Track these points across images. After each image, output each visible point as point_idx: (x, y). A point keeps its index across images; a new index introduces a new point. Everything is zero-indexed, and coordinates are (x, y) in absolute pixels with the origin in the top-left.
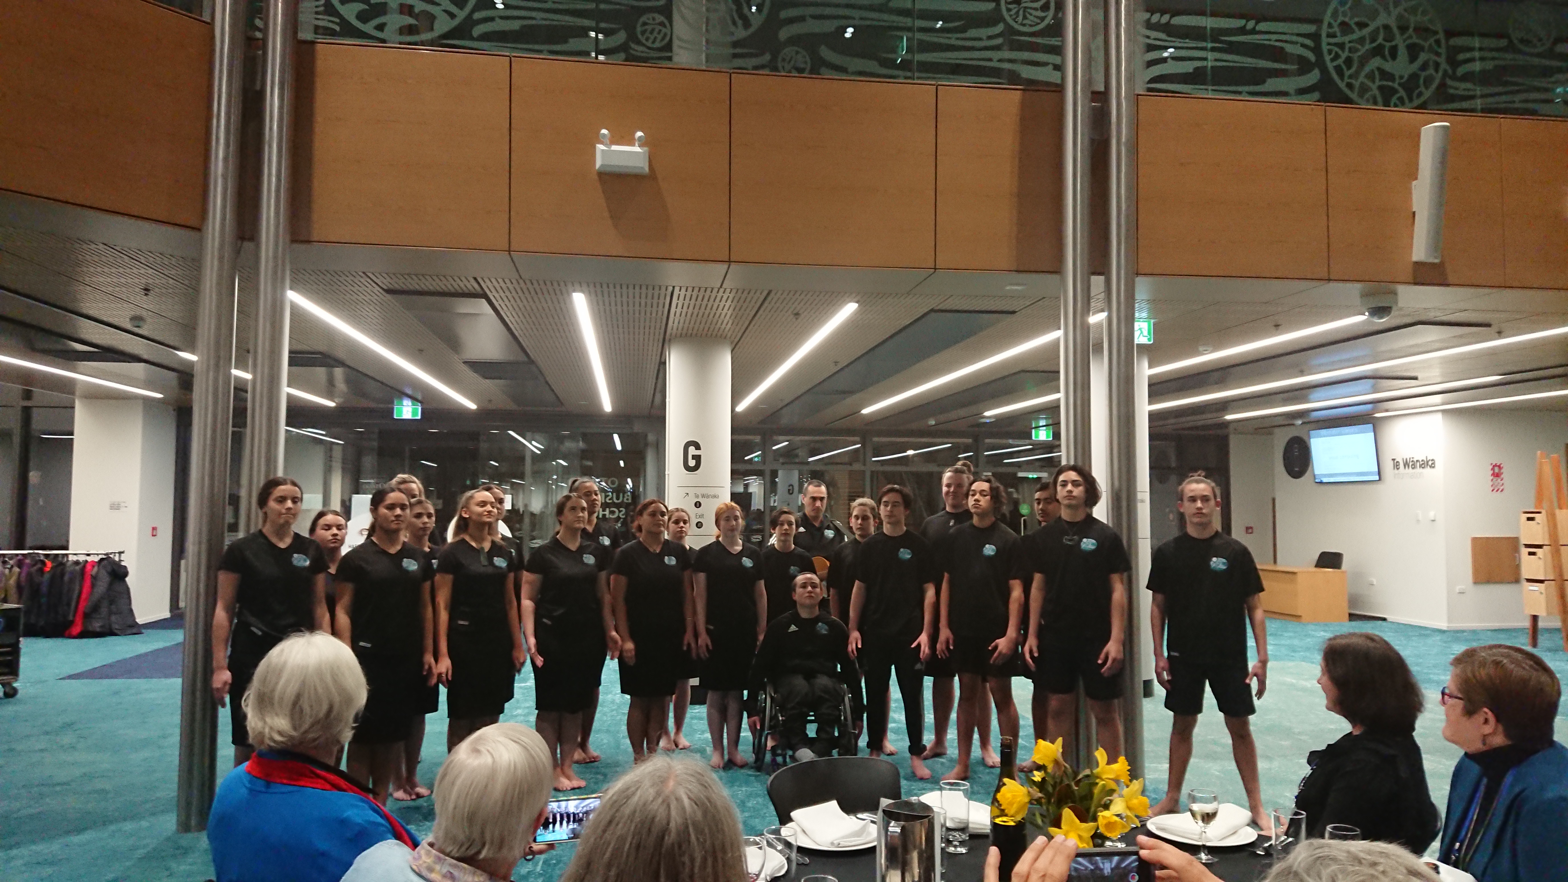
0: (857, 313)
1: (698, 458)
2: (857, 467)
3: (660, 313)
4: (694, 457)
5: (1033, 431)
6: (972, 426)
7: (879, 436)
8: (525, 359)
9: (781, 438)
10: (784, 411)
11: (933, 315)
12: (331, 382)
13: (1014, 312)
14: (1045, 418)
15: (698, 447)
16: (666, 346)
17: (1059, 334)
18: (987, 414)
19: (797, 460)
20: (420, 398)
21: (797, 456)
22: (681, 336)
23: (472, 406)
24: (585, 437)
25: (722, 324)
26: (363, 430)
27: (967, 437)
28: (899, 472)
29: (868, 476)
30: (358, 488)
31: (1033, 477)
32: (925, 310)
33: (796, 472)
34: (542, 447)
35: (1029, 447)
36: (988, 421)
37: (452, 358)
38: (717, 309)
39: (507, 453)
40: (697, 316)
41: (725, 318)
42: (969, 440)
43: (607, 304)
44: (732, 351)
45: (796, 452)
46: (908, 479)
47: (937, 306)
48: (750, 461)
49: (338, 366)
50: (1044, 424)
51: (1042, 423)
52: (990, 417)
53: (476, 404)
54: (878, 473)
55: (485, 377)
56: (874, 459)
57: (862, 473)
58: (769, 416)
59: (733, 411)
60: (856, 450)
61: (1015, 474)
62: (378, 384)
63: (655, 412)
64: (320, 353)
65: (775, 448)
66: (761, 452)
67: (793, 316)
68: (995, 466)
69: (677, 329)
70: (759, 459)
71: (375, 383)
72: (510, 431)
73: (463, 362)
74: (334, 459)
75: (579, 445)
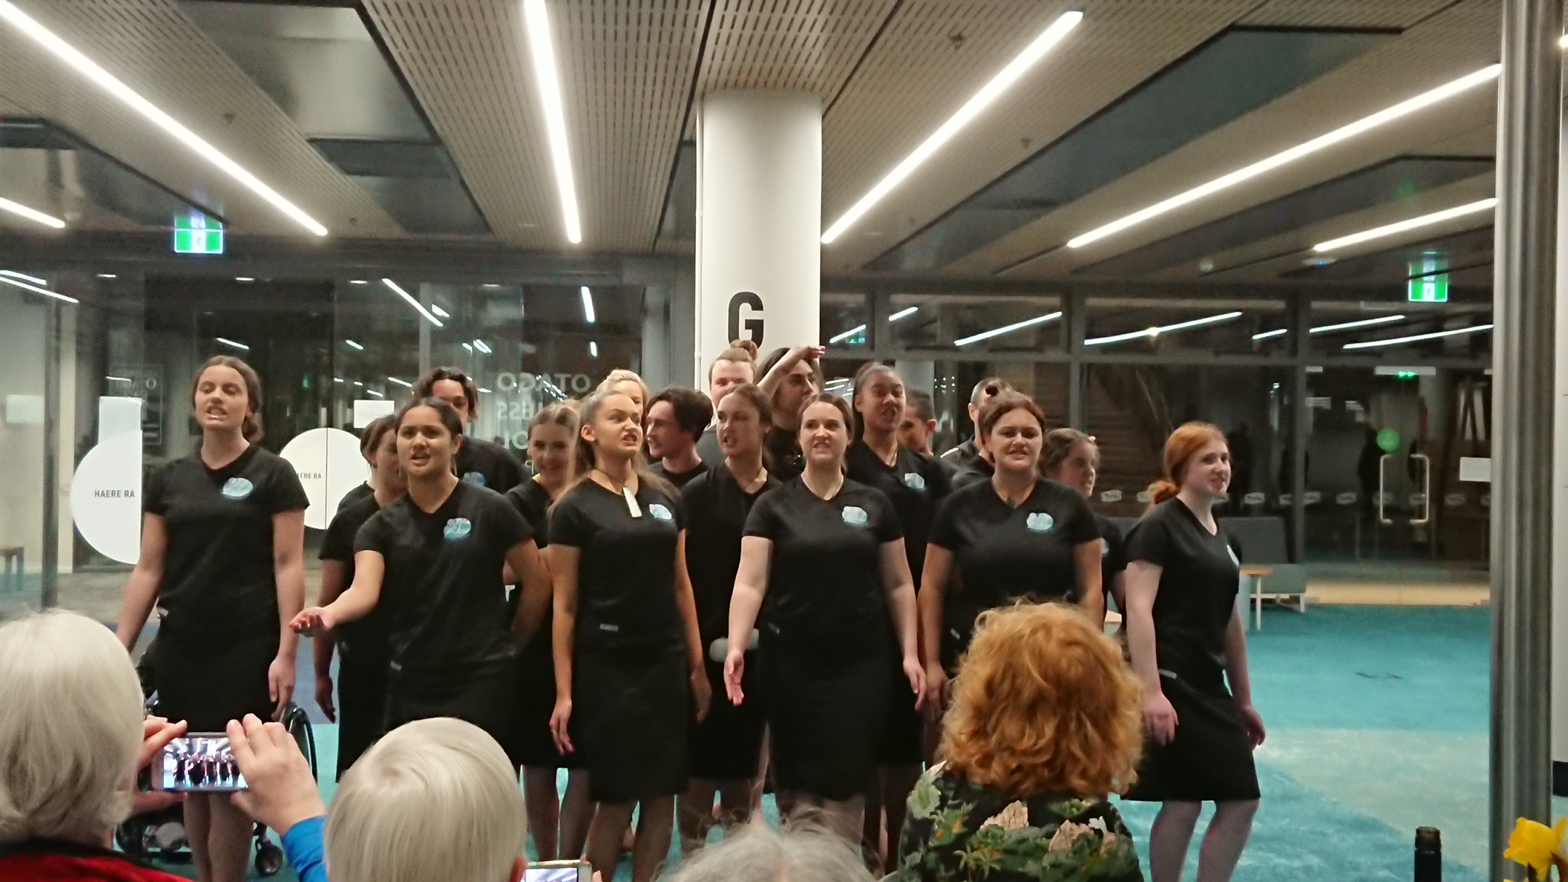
0: (1083, 31)
1: (756, 327)
2: (1053, 355)
4: (750, 324)
5: (1410, 283)
6: (1286, 275)
7: (1097, 294)
8: (425, 134)
9: (898, 298)
10: (906, 247)
11: (1232, 37)
12: (55, 178)
13: (1398, 31)
14: (1436, 258)
15: (757, 304)
16: (696, 107)
17: (1495, 71)
18: (1321, 247)
19: (932, 344)
20: (221, 213)
21: (933, 336)
22: (725, 86)
23: (318, 229)
24: (530, 294)
25: (806, 62)
26: (114, 276)
27: (1278, 297)
28: (1132, 368)
29: (1075, 373)
30: (104, 389)
31: (1406, 376)
32: (1218, 27)
33: (930, 367)
34: (447, 315)
35: (1401, 317)
36: (1321, 262)
37: (286, 132)
38: (800, 30)
39: (380, 325)
40: (760, 44)
41: (814, 46)
42: (1279, 305)
43: (587, 18)
44: (823, 117)
45: (932, 328)
46: (1148, 383)
47: (1244, 16)
48: (842, 345)
49: (66, 147)
50: (1433, 269)
51: (1429, 267)
52: (1323, 255)
53: (326, 225)
54: (1088, 369)
55: (348, 171)
56: (1088, 342)
57: (1063, 369)
58: (882, 255)
59: (824, 236)
60: (1054, 324)
61: (1371, 370)
62: (145, 184)
63: (664, 245)
64: (41, 120)
65: (893, 318)
66: (864, 327)
67: (951, 42)
68: (1330, 355)
69: (719, 73)
70: (862, 340)
71: (139, 181)
72: (387, 282)
73: (307, 140)
74: (64, 335)
75: (516, 312)
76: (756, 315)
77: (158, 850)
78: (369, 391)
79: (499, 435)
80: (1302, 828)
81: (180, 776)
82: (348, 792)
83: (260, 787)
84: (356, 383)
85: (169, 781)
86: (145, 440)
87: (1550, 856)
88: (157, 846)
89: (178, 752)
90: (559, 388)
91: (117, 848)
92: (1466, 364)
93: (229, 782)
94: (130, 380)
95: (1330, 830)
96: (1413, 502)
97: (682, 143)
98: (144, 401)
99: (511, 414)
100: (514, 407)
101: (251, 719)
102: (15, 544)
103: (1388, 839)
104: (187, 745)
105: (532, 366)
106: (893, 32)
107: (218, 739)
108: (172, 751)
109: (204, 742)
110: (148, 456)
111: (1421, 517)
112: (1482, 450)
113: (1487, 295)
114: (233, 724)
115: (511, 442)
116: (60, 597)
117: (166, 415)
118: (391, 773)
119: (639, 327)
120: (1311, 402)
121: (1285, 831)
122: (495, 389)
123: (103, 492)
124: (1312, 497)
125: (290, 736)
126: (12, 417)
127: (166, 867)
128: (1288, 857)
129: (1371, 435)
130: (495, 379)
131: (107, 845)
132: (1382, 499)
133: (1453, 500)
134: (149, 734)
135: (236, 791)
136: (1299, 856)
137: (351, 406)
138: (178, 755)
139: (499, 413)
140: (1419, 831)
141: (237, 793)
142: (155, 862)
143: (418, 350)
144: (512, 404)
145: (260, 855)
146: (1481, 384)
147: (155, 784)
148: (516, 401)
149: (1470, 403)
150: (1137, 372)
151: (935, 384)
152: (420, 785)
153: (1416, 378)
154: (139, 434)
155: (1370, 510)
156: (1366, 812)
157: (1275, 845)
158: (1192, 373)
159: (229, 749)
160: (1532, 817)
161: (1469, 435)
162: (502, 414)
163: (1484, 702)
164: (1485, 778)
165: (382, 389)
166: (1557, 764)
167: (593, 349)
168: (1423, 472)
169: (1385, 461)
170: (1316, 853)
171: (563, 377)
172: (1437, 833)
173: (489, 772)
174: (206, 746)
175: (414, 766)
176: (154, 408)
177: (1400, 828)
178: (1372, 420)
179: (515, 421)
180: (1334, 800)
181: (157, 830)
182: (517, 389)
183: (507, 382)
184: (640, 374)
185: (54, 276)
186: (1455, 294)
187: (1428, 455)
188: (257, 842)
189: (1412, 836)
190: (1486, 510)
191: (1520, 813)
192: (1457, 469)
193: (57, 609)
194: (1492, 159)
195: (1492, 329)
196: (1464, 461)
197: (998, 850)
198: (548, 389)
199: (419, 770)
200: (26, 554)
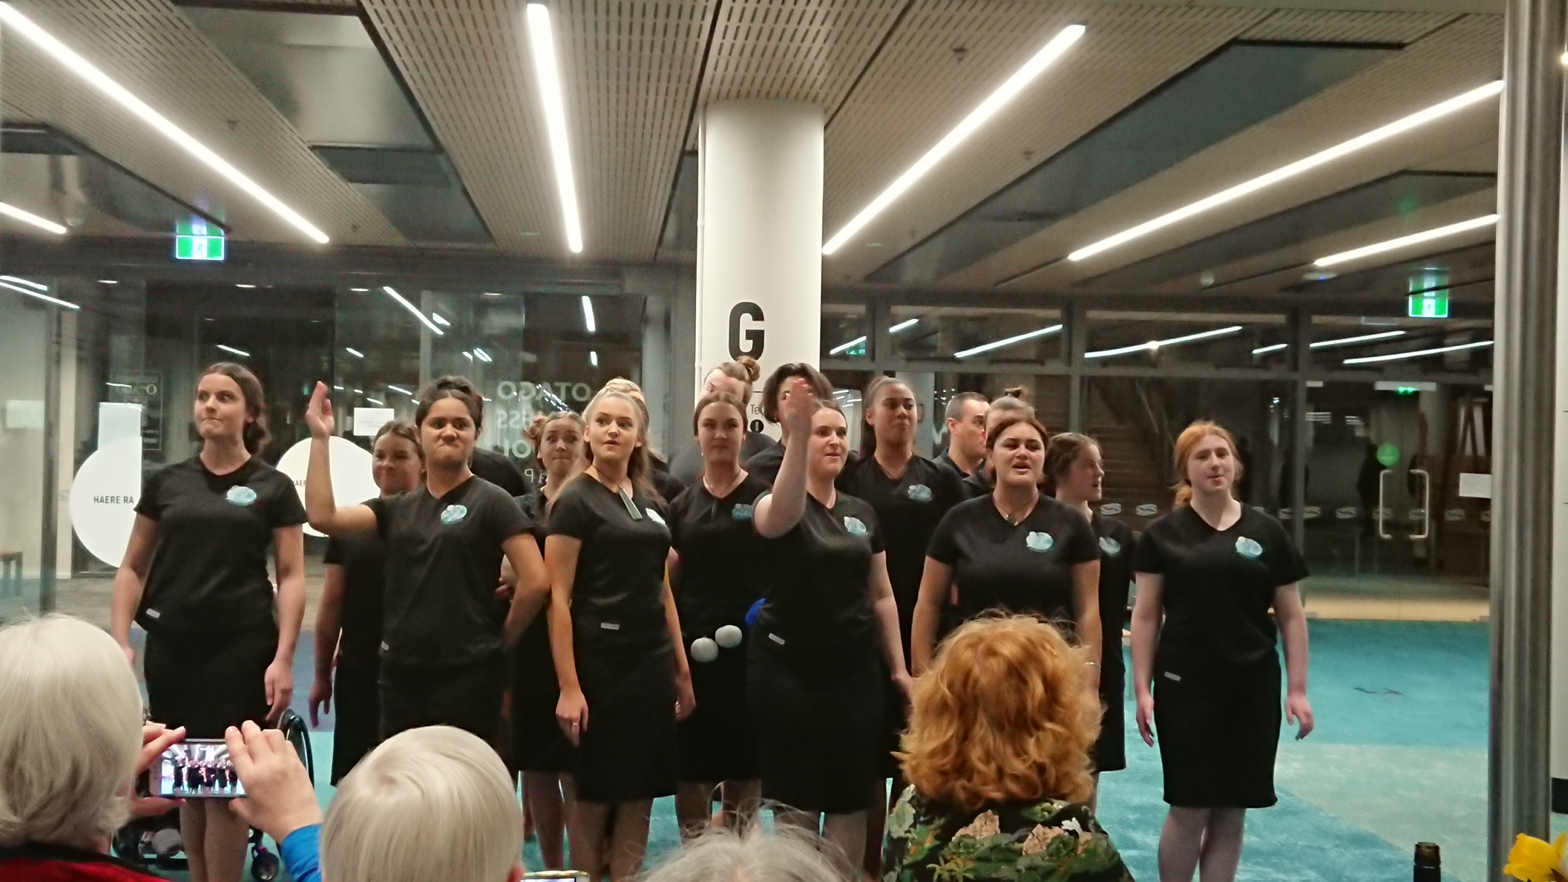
0: (1085, 45)
1: (757, 337)
2: (1054, 367)
3: (690, 49)
4: (750, 334)
5: (1411, 299)
6: (1286, 289)
7: (1098, 307)
8: (426, 142)
9: (899, 310)
10: (909, 258)
11: (1235, 50)
12: (57, 184)
13: (1400, 46)
14: (1437, 273)
15: (758, 315)
16: (698, 118)
17: (1497, 88)
18: (1321, 262)
19: (933, 355)
20: (223, 219)
21: (934, 348)
22: (727, 98)
23: (319, 237)
24: (531, 302)
25: (809, 73)
26: (115, 282)
27: (1275, 311)
28: (1132, 380)
29: (1075, 385)
30: (104, 395)
31: (1405, 392)
32: (1222, 41)
33: (931, 378)
34: (448, 324)
35: (1401, 333)
36: (1322, 277)
37: (288, 139)
38: (802, 41)
39: (380, 332)
40: (763, 55)
41: (816, 57)
42: (1279, 319)
43: (591, 28)
44: (826, 128)
45: (932, 339)
46: (1149, 398)
47: (1248, 30)
48: (843, 356)
49: (70, 153)
50: (1433, 285)
51: (1429, 282)
52: (1326, 270)
53: (328, 232)
54: (1090, 383)
55: (351, 179)
56: (1088, 355)
57: (1064, 380)
58: (885, 266)
59: (825, 247)
60: (1054, 337)
61: (1371, 385)
62: (146, 189)
63: (666, 254)
64: (44, 126)
65: (893, 329)
66: (864, 338)
67: (954, 53)
68: (1331, 369)
69: (722, 83)
70: (862, 352)
71: (139, 187)
72: (389, 290)
73: (309, 148)
74: (64, 340)
75: (518, 321)
76: (757, 326)
77: (154, 856)
78: (369, 399)
79: (499, 444)
80: (1300, 843)
81: (178, 783)
82: (344, 799)
83: (258, 793)
84: (356, 391)
85: (167, 787)
86: (145, 445)
87: (1551, 872)
88: (154, 853)
89: (177, 758)
90: (559, 397)
91: (114, 854)
92: (1469, 379)
93: (228, 789)
94: (130, 386)
95: (1328, 845)
96: (1413, 516)
97: (684, 153)
98: (144, 407)
99: (511, 422)
100: (514, 416)
101: (250, 726)
102: (13, 549)
103: (1386, 855)
104: (186, 751)
105: (532, 375)
106: (896, 44)
107: (217, 746)
108: (170, 757)
109: (202, 749)
110: (147, 462)
111: (1420, 533)
112: (1482, 466)
113: (1488, 311)
114: (231, 730)
115: (511, 451)
116: (59, 602)
117: (166, 421)
118: (389, 781)
119: (639, 337)
120: (1311, 416)
121: (1283, 845)
122: (494, 397)
123: (102, 497)
124: (1312, 512)
125: (289, 743)
126: (12, 422)
127: (163, 873)
128: (1285, 871)
129: (1371, 450)
130: (496, 388)
131: (104, 852)
132: (1382, 514)
133: (1454, 515)
134: (149, 739)
135: (233, 798)
136: (1297, 871)
137: (351, 413)
138: (176, 761)
139: (500, 420)
140: (1418, 846)
141: (235, 800)
142: (152, 867)
143: (418, 358)
144: (512, 412)
145: (256, 862)
146: (1484, 400)
147: (152, 790)
148: (516, 410)
149: (1470, 418)
150: (1137, 384)
151: (936, 396)
152: (417, 793)
153: (1416, 394)
154: (139, 440)
155: (1369, 524)
156: (1365, 827)
157: (1274, 860)
158: (1192, 386)
159: (227, 755)
160: (1532, 833)
161: (1469, 450)
162: (503, 423)
163: (1484, 718)
164: (1484, 795)
165: (382, 396)
166: (1556, 780)
167: (594, 358)
168: (1423, 487)
169: (1384, 476)
170: (1311, 867)
171: (563, 386)
172: (1436, 849)
173: (487, 782)
174: (205, 752)
175: (411, 774)
176: (154, 415)
177: (1397, 843)
178: (1373, 436)
179: (514, 430)
180: (1332, 815)
181: (153, 836)
182: (517, 397)
183: (507, 390)
184: (640, 385)
185: (55, 281)
186: (1455, 309)
187: (1428, 470)
188: (253, 849)
189: (1411, 852)
190: (1487, 525)
191: (1519, 830)
192: (1457, 486)
193: (56, 614)
194: (1494, 175)
195: (1493, 345)
196: (1464, 477)
197: (971, 859)
198: (547, 397)
199: (415, 777)
200: (25, 559)
